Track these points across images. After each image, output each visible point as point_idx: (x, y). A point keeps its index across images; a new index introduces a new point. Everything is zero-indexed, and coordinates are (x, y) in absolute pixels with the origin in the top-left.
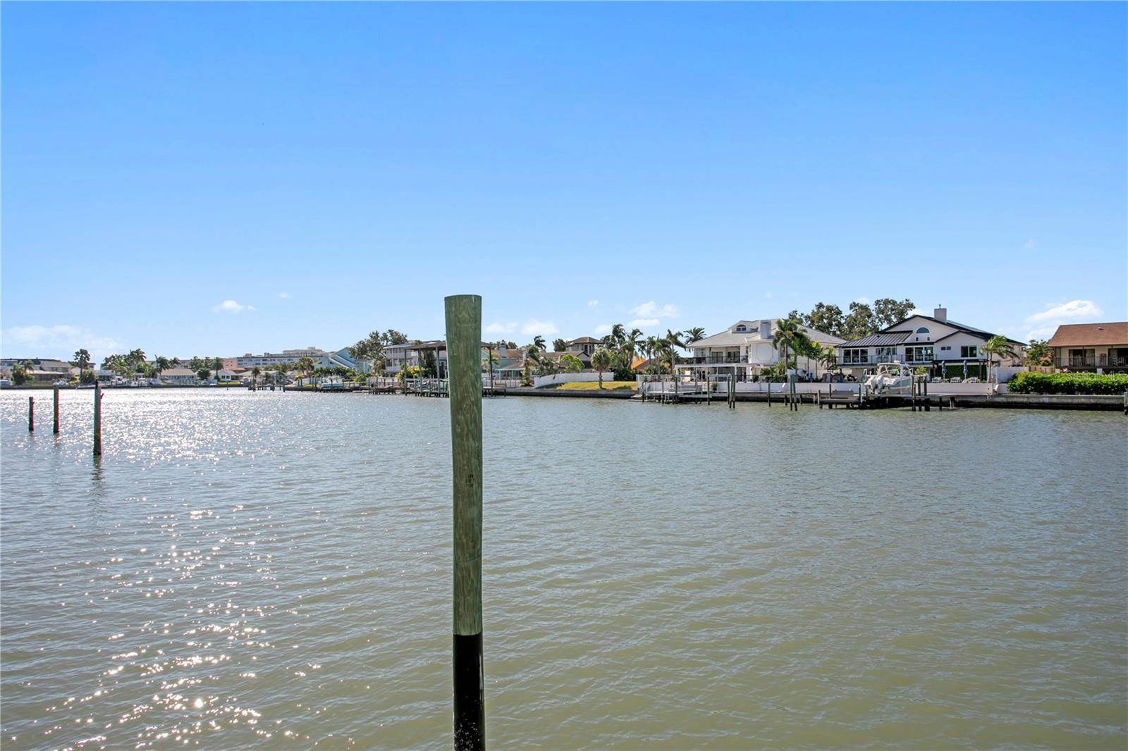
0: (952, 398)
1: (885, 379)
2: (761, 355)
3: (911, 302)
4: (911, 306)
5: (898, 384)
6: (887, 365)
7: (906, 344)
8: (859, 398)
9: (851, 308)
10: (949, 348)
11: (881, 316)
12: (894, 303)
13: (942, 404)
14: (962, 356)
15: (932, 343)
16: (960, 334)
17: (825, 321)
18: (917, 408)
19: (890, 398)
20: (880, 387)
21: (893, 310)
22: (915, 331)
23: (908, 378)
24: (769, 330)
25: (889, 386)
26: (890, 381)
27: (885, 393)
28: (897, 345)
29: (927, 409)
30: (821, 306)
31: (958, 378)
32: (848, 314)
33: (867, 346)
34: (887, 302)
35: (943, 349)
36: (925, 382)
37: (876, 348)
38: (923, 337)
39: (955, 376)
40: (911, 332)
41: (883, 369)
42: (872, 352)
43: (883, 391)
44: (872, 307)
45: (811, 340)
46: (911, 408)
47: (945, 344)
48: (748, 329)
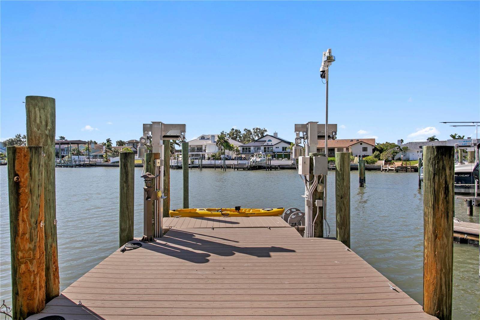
0: (279, 166)
1: (257, 159)
2: (211, 149)
3: (266, 129)
4: (266, 131)
5: (261, 161)
6: (258, 154)
7: (264, 146)
8: (248, 166)
9: (244, 131)
10: (278, 148)
11: (255, 134)
12: (260, 129)
13: (276, 168)
14: (283, 151)
15: (273, 146)
16: (282, 142)
17: (235, 135)
18: (268, 170)
19: (258, 166)
20: (255, 162)
21: (259, 132)
23: (264, 158)
24: (214, 139)
25: (258, 162)
26: (259, 160)
27: (257, 164)
28: (261, 146)
29: (271, 170)
30: (233, 129)
31: (281, 159)
32: (243, 133)
33: (251, 146)
34: (257, 129)
35: (276, 148)
36: (270, 160)
37: (253, 147)
38: (270, 143)
39: (280, 158)
40: (266, 141)
41: (256, 155)
42: (252, 148)
43: (256, 163)
44: (252, 131)
45: (230, 144)
46: (265, 170)
47: (277, 146)
48: (206, 138)
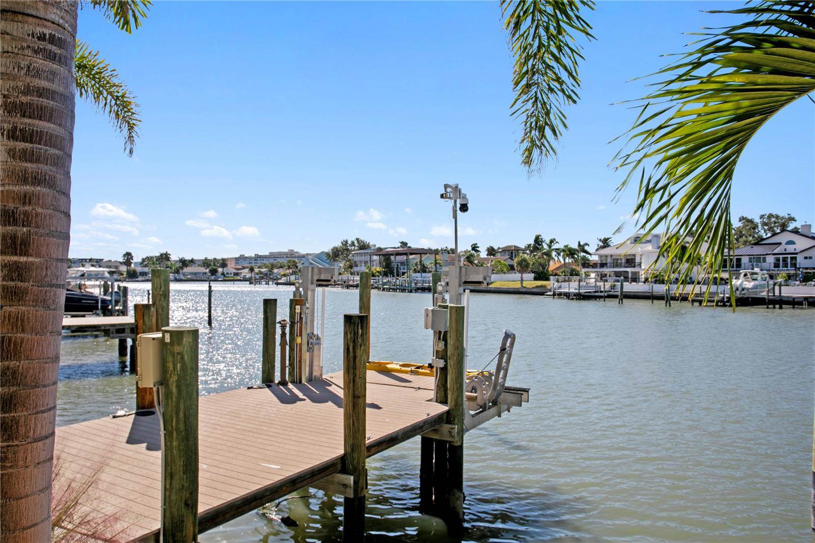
0: (806, 299)
1: (745, 283)
3: (792, 216)
4: (793, 219)
5: (755, 287)
6: (749, 272)
7: (774, 254)
8: (723, 298)
9: (740, 221)
10: (811, 258)
11: (766, 228)
12: (777, 217)
13: (794, 303)
15: (797, 254)
18: (771, 306)
19: (752, 298)
20: (740, 289)
21: (775, 223)
22: (784, 243)
23: (764, 282)
25: (748, 289)
26: (749, 285)
27: (744, 294)
28: (767, 254)
29: (781, 308)
32: (738, 226)
33: (741, 256)
34: (770, 216)
35: (806, 258)
36: (780, 286)
38: (790, 249)
40: (780, 244)
41: (745, 275)
42: (745, 260)
43: (743, 292)
44: (757, 220)
46: (766, 306)
47: (807, 254)
